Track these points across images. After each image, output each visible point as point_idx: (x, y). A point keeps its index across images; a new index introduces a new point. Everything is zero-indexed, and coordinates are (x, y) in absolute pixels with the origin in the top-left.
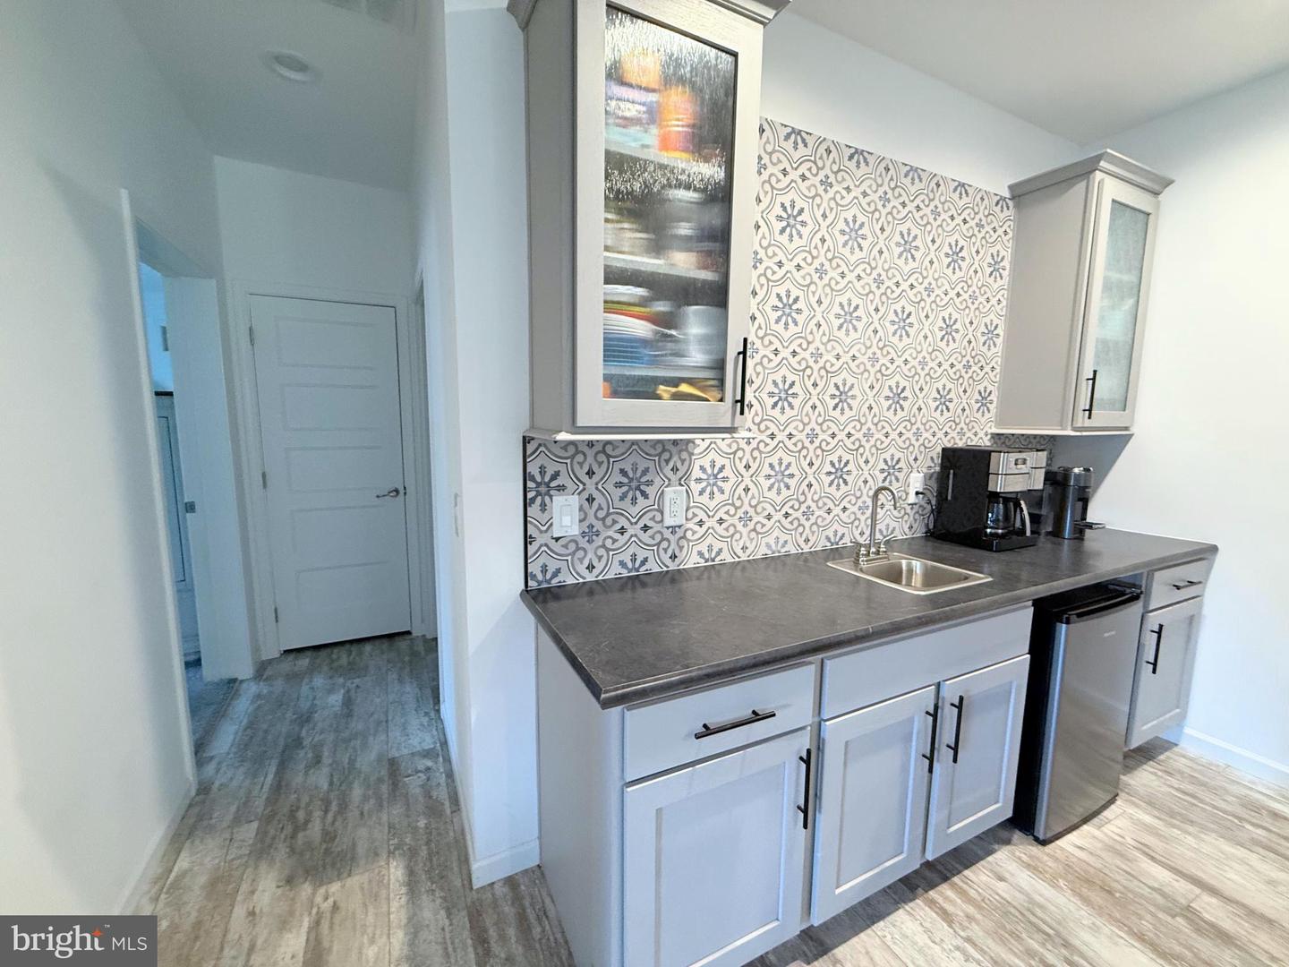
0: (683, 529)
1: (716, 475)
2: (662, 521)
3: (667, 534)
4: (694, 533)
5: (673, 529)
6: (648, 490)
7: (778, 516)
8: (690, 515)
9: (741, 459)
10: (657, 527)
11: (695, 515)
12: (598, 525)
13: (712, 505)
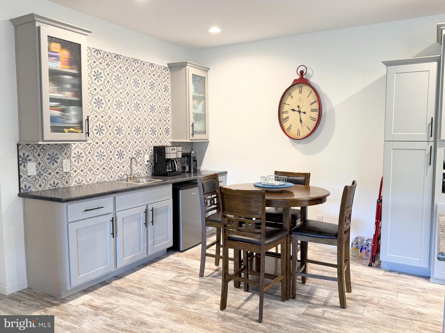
0: (70, 173)
1: (79, 156)
2: (63, 170)
3: (64, 175)
4: (73, 174)
5: (66, 173)
6: (58, 160)
7: (101, 169)
8: (72, 169)
9: (87, 150)
10: (61, 173)
11: (73, 169)
12: (42, 172)
13: (78, 165)
